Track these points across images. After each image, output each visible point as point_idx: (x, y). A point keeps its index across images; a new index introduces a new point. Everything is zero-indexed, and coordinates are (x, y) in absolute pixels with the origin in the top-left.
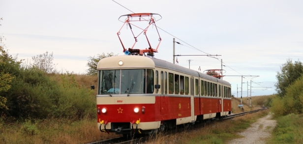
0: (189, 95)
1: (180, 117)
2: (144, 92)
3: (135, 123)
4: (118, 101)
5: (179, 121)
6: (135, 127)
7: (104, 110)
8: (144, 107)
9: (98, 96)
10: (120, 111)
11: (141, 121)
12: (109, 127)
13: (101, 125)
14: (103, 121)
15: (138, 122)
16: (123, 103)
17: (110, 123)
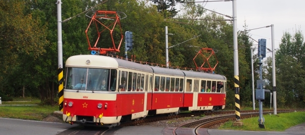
0: (144, 91)
1: (133, 113)
2: (108, 90)
3: (98, 117)
4: (84, 97)
5: (134, 116)
6: (98, 121)
7: (71, 104)
8: (107, 103)
9: (66, 91)
10: (85, 105)
11: (104, 116)
12: (74, 119)
13: (68, 117)
14: (69, 114)
15: (101, 116)
16: (88, 99)
17: (75, 116)
